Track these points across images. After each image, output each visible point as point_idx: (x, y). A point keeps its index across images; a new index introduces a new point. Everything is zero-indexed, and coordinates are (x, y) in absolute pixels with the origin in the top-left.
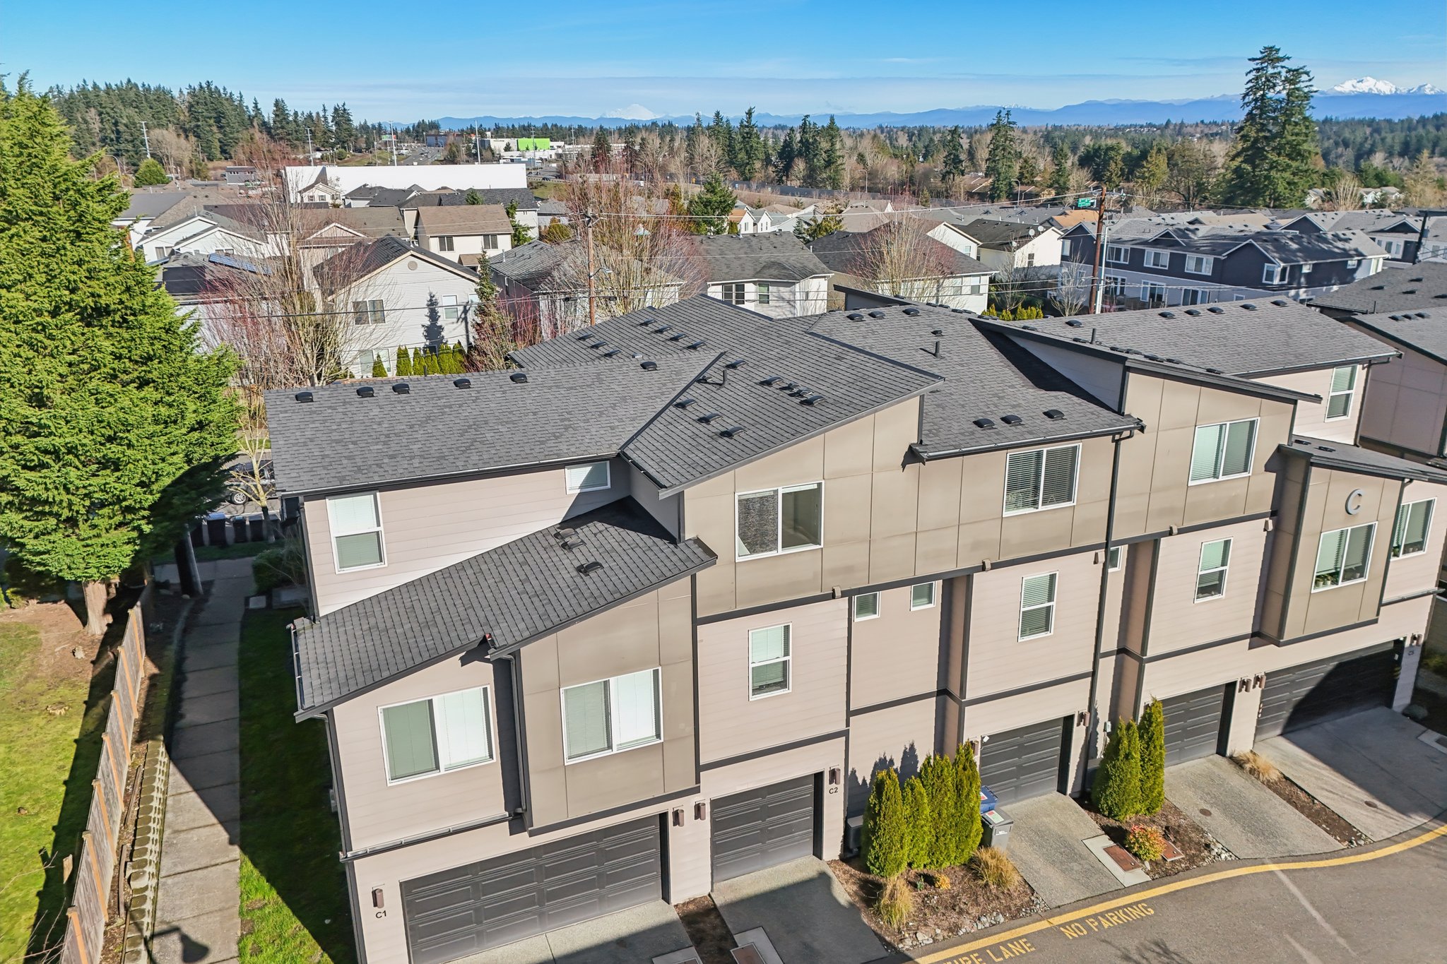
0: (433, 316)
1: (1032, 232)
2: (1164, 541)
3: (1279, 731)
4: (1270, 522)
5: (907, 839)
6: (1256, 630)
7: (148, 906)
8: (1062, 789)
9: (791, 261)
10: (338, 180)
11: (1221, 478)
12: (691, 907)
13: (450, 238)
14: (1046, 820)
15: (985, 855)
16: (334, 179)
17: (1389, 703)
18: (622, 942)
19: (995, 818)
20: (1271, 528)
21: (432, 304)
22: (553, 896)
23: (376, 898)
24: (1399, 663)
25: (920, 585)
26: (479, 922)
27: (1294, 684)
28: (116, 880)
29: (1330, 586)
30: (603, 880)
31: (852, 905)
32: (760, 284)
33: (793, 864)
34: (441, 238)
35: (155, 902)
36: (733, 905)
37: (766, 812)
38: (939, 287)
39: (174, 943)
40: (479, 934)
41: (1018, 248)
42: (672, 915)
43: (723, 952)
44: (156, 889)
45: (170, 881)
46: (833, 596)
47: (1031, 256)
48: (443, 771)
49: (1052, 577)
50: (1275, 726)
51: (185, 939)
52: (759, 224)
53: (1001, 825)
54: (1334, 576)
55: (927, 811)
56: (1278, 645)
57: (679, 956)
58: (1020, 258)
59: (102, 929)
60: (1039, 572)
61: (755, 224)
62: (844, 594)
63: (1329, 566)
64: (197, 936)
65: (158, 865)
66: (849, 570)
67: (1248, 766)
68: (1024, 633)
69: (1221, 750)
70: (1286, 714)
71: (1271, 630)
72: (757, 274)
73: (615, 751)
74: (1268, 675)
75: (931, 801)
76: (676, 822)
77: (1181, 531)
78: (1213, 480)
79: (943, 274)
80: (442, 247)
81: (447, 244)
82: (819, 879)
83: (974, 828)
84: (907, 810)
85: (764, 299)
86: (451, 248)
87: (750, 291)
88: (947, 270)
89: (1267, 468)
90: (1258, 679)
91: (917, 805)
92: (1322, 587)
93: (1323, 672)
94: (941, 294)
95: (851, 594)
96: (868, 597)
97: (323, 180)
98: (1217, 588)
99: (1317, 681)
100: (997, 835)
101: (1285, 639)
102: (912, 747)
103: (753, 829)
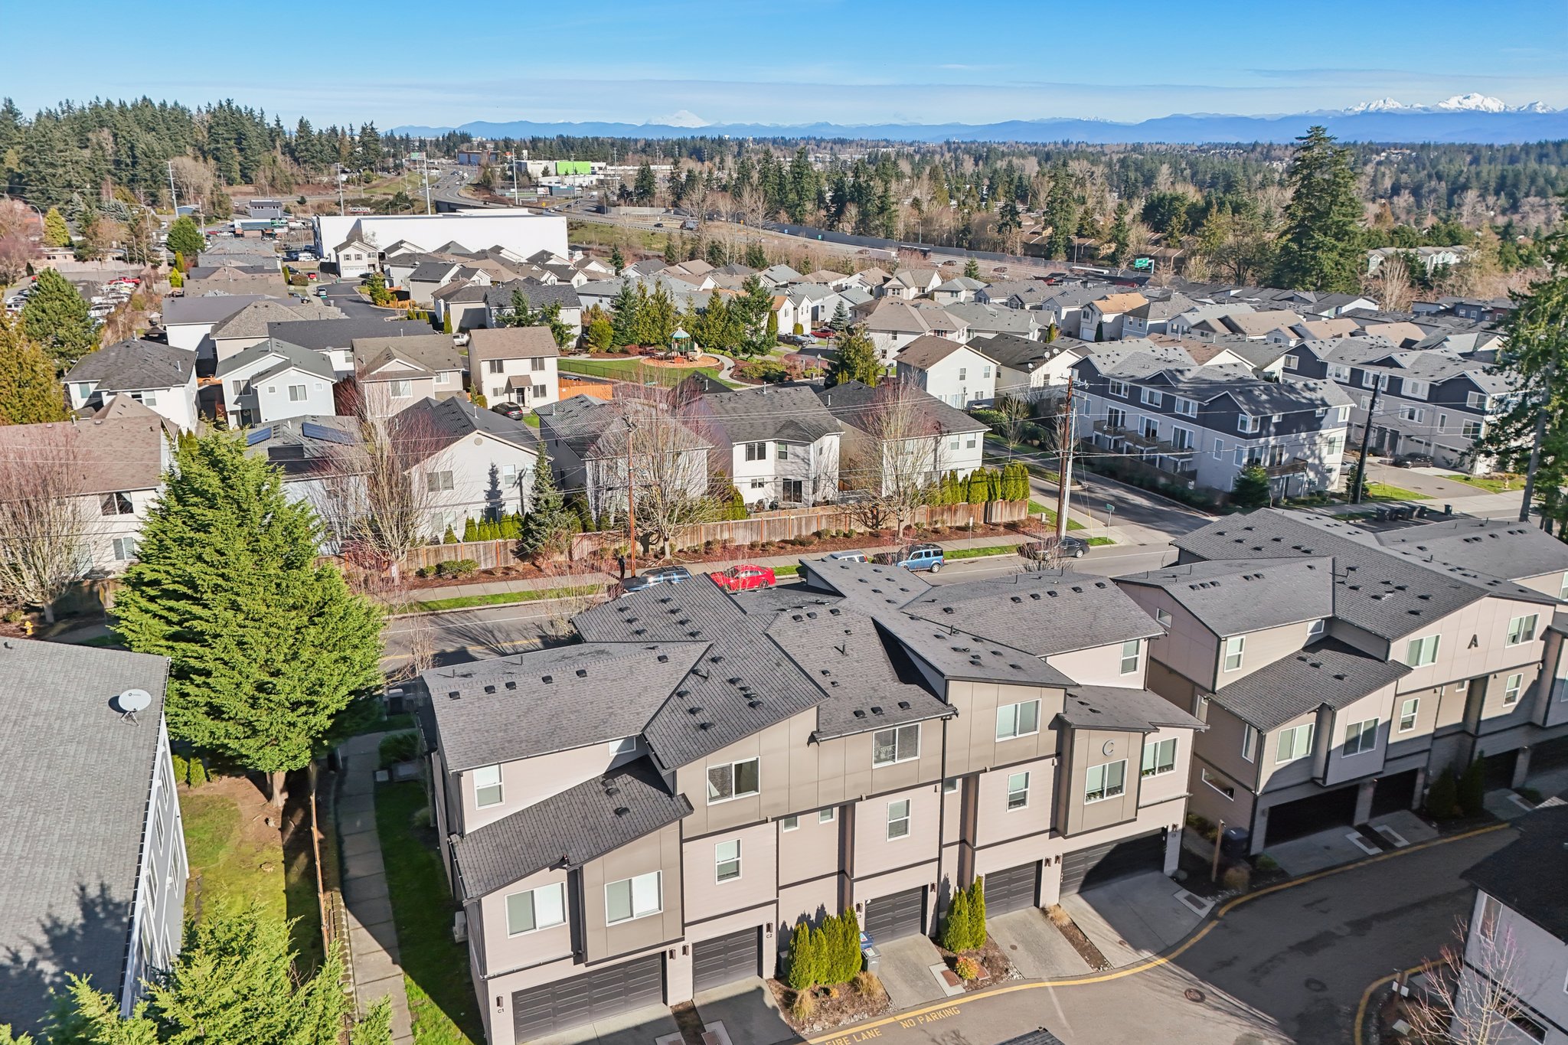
0: (494, 483)
1: (1047, 355)
2: (982, 775)
3: (1076, 891)
4: (1055, 760)
5: (813, 966)
6: (1052, 827)
8: (923, 932)
9: (808, 419)
10: (374, 235)
11: (1018, 736)
12: (681, 1007)
13: (500, 362)
14: (909, 952)
15: (863, 977)
16: (370, 234)
17: (1162, 869)
18: (637, 1028)
19: (870, 953)
20: (1055, 763)
21: (493, 473)
22: (598, 1000)
23: (499, 1001)
24: (1165, 843)
25: (825, 809)
26: (555, 1016)
27: (1087, 859)
29: (1098, 799)
30: (628, 991)
31: (776, 1007)
32: (780, 443)
33: (744, 981)
34: (492, 362)
35: (356, 1000)
36: (705, 1007)
37: (727, 949)
38: (936, 443)
40: (554, 1022)
41: (1033, 369)
42: (668, 1012)
43: (697, 1035)
45: (362, 987)
46: (767, 821)
47: (1047, 377)
48: (538, 930)
49: (908, 802)
52: (800, 309)
53: (873, 957)
54: (1101, 793)
55: (826, 949)
56: (1065, 838)
57: (671, 1038)
58: (1035, 379)
60: (900, 799)
61: (795, 309)
62: (773, 820)
63: (1098, 787)
66: (777, 805)
67: (1050, 915)
68: (891, 835)
69: (1037, 904)
70: (1083, 877)
71: (1060, 827)
72: (778, 432)
73: (635, 918)
74: (1065, 855)
75: (829, 940)
76: (671, 956)
77: (993, 769)
78: (1013, 737)
79: (941, 433)
80: (493, 370)
81: (497, 367)
82: (760, 990)
83: (856, 959)
84: (812, 949)
85: (783, 455)
86: (501, 370)
87: (771, 448)
88: (944, 429)
89: (1050, 727)
90: (1057, 858)
91: (819, 946)
92: (1093, 801)
93: (1106, 851)
94: (940, 449)
95: (776, 819)
96: (791, 819)
97: (355, 235)
98: (1023, 802)
99: (1101, 858)
100: (872, 963)
101: (1069, 834)
102: (822, 907)
103: (719, 960)
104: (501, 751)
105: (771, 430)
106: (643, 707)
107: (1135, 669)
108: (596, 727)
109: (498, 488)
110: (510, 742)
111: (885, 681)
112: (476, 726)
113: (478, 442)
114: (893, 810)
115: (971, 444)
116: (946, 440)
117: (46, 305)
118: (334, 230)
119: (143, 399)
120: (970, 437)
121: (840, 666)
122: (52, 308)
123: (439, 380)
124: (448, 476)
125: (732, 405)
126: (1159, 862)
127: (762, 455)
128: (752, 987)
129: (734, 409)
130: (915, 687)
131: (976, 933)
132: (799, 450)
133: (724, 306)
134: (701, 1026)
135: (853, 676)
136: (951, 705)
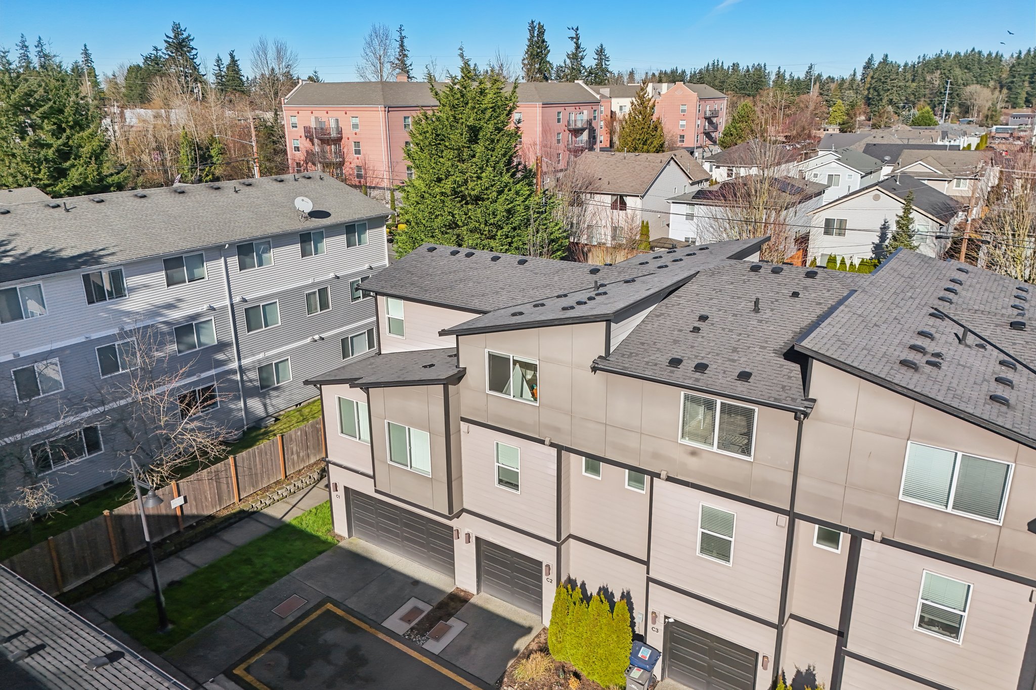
2: (865, 542)
11: (951, 510)
12: (462, 594)
18: (416, 583)
19: (636, 673)
22: (407, 539)
23: (336, 487)
26: (378, 531)
30: (429, 548)
31: (518, 651)
33: (527, 613)
36: (475, 606)
42: (450, 590)
43: (439, 619)
48: (358, 440)
49: (731, 516)
53: (633, 679)
57: (421, 605)
60: (719, 505)
62: (552, 445)
66: (557, 430)
68: (703, 550)
73: (412, 470)
76: (458, 537)
77: (884, 541)
78: (943, 509)
82: (529, 630)
95: (560, 448)
96: (594, 462)
98: (951, 629)
102: (628, 593)
103: (506, 573)
104: (399, 288)
110: (412, 284)
111: (763, 348)
112: (412, 269)
113: (876, 198)
121: (730, 319)
123: (958, 185)
124: (842, 222)
128: (526, 623)
130: (796, 367)
134: (450, 615)
135: (731, 331)
136: (814, 401)
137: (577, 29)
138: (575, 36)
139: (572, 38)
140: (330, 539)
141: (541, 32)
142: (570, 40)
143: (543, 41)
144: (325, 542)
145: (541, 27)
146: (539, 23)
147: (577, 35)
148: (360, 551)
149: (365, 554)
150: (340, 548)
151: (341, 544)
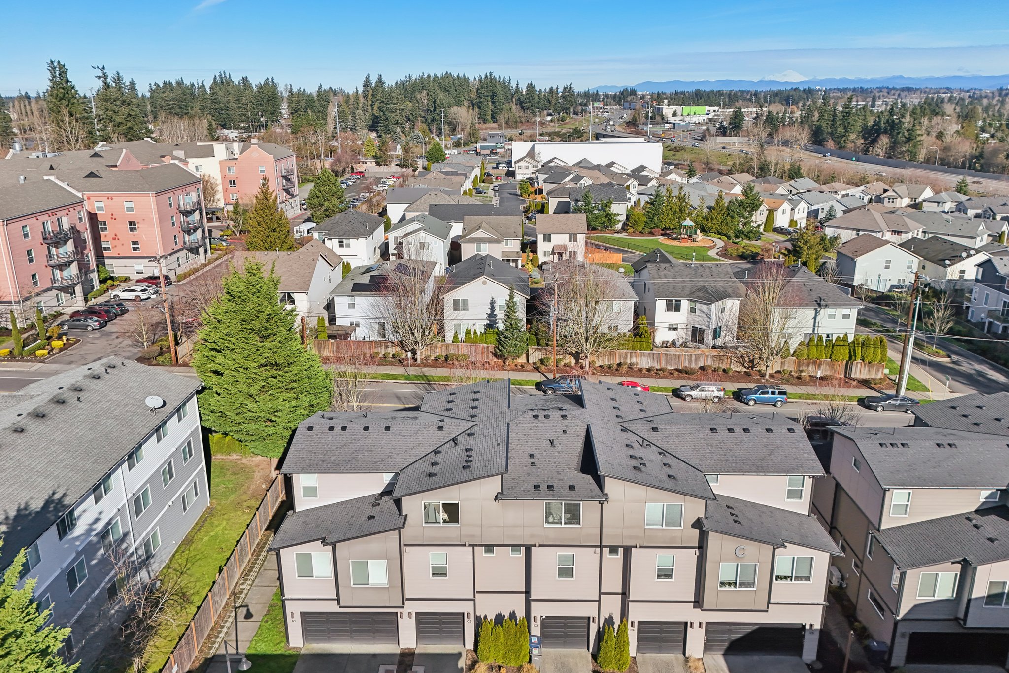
0: (493, 308)
1: (964, 255)
2: (633, 549)
3: (722, 652)
4: (697, 551)
5: (492, 649)
6: (697, 600)
7: (243, 595)
8: (588, 649)
9: (719, 287)
10: (540, 154)
11: (665, 527)
12: (407, 651)
13: (550, 235)
14: (571, 660)
15: (526, 666)
17: (800, 655)
18: (374, 656)
19: (535, 651)
20: (698, 554)
21: (492, 303)
22: (356, 631)
23: (292, 615)
24: (803, 636)
25: (515, 547)
26: (329, 633)
27: (728, 631)
28: (237, 583)
29: (732, 588)
30: (375, 631)
31: (462, 668)
32: (692, 301)
33: (452, 646)
34: (545, 235)
35: (247, 594)
36: (421, 655)
37: (441, 623)
38: (816, 313)
39: (244, 610)
40: (329, 637)
41: (950, 265)
42: (398, 651)
43: (406, 670)
44: (249, 590)
45: (254, 588)
46: (464, 545)
47: (963, 272)
48: (314, 578)
49: (573, 555)
50: (720, 650)
51: (248, 610)
52: (796, 210)
53: (535, 655)
55: (502, 640)
56: (702, 610)
57: (389, 667)
58: (953, 272)
59: (226, 600)
60: (567, 552)
61: (792, 209)
62: (470, 545)
63: (729, 578)
64: (251, 611)
65: (253, 581)
66: (473, 536)
67: (689, 664)
68: (560, 576)
69: (684, 654)
70: (726, 645)
71: (700, 602)
72: (692, 294)
73: (370, 586)
74: (707, 623)
75: (504, 636)
76: (401, 617)
77: (641, 547)
78: (661, 527)
79: (819, 305)
80: (545, 240)
81: (547, 238)
82: (459, 655)
83: (523, 653)
84: (492, 638)
85: (693, 310)
86: (550, 241)
87: (685, 304)
88: (822, 303)
89: (693, 526)
90: (700, 624)
91: (497, 637)
92: (727, 588)
93: (749, 629)
94: (818, 318)
95: (473, 546)
96: (489, 548)
97: (531, 154)
98: (669, 576)
99: (746, 633)
100: (534, 659)
101: (704, 608)
102: (514, 612)
103: (436, 628)
104: (315, 466)
105: (687, 292)
106: (410, 456)
107: (801, 499)
108: (376, 463)
109: (495, 313)
110: (323, 461)
111: (569, 469)
112: (311, 449)
113: (484, 283)
114: (561, 559)
115: (846, 317)
116: (824, 313)
117: (322, 189)
118: (520, 149)
119: (344, 243)
120: (846, 311)
121: (545, 453)
122: (324, 190)
123: (507, 244)
124: (465, 301)
125: (665, 272)
126: (798, 649)
127: (678, 309)
128: (456, 652)
129: (665, 276)
130: (589, 477)
131: (619, 660)
132: (704, 308)
133: (726, 205)
134: (410, 666)
135: (549, 461)
136: (607, 494)
137: (104, 68)
138: (101, 75)
139: (99, 77)
140: (291, 652)
141: (63, 72)
142: (97, 79)
143: (67, 81)
144: (290, 656)
145: (62, 66)
146: (59, 62)
147: (104, 74)
148: (319, 652)
149: (325, 652)
150: (303, 655)
151: (302, 652)
